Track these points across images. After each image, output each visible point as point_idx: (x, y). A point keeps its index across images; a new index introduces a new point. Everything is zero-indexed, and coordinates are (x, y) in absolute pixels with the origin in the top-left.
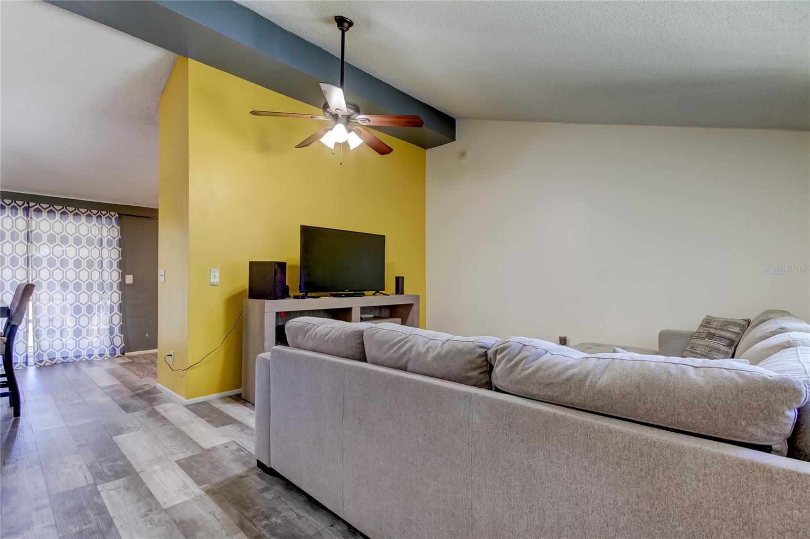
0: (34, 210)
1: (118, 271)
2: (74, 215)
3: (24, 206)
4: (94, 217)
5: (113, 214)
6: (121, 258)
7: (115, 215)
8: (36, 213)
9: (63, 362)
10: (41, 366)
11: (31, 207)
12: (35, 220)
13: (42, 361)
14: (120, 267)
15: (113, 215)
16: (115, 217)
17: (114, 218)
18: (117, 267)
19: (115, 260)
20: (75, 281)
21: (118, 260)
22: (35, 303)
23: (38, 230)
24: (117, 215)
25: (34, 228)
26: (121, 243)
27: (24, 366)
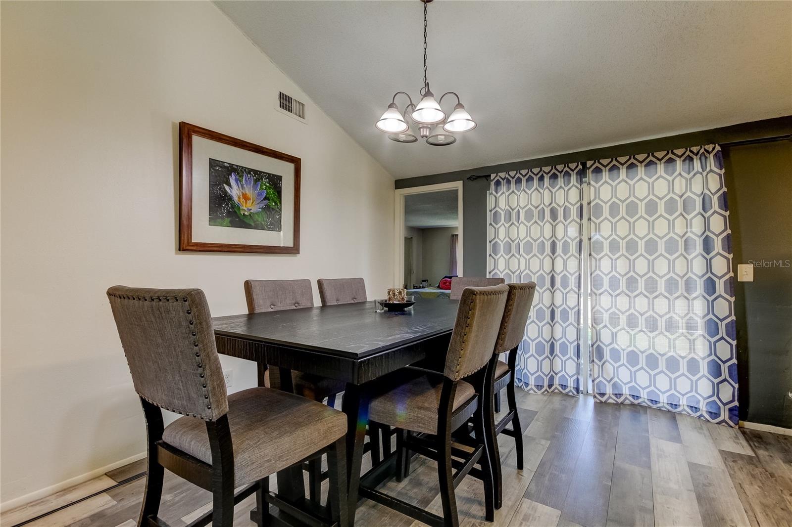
0: (593, 172)
1: (725, 257)
2: (646, 166)
3: (577, 169)
4: (679, 162)
5: (710, 147)
6: (729, 231)
7: (714, 149)
8: (594, 174)
9: (632, 404)
10: (601, 402)
11: (589, 168)
12: (594, 186)
13: (603, 395)
14: (729, 248)
15: (710, 149)
16: (714, 152)
17: (712, 155)
18: (723, 249)
19: (717, 236)
20: (667, 277)
21: (725, 234)
22: (594, 307)
23: (597, 201)
24: (718, 148)
25: (592, 198)
26: (727, 202)
27: (575, 393)
